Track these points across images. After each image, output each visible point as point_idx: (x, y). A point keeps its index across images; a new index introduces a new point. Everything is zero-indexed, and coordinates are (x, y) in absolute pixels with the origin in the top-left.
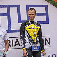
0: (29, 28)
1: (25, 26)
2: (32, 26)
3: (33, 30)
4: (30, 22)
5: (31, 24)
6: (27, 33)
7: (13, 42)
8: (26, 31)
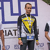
0: (25, 20)
1: (22, 19)
2: (28, 18)
3: (29, 22)
4: (26, 15)
5: (27, 17)
6: (23, 24)
7: (6, 32)
8: (22, 23)
